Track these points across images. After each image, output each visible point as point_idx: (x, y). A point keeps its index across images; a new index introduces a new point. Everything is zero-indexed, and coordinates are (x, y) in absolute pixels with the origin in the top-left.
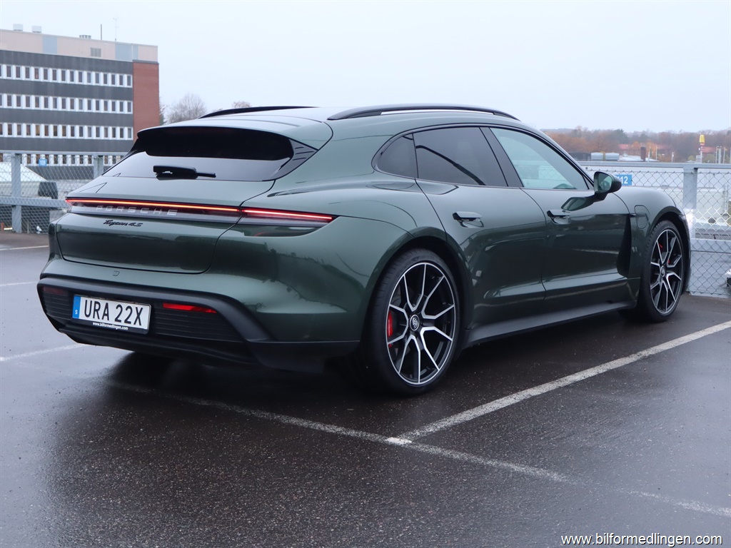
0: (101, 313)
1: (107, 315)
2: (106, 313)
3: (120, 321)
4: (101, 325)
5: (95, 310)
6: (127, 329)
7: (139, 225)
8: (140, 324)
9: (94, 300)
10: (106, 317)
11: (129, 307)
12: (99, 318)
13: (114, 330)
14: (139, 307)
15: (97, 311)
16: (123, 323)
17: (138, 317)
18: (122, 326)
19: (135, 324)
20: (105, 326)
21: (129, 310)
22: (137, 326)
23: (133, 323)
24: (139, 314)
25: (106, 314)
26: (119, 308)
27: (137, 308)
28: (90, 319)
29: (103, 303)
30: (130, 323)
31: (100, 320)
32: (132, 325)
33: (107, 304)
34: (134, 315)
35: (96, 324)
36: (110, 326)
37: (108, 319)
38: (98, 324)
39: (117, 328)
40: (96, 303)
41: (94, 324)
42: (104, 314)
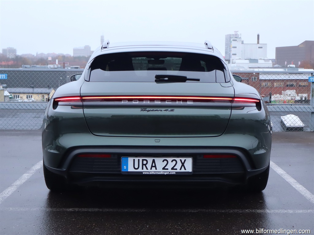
0: (149, 166)
1: (155, 166)
2: (154, 165)
3: (167, 169)
4: (150, 173)
5: (143, 165)
6: (175, 173)
7: (172, 110)
8: (185, 169)
9: (141, 159)
10: (154, 168)
11: (174, 160)
12: (147, 169)
13: (163, 175)
14: (183, 159)
15: (145, 165)
16: (170, 170)
17: (183, 165)
18: (170, 172)
19: (181, 169)
20: (155, 173)
21: (174, 162)
22: (183, 170)
26: (165, 161)
27: (181, 160)
28: (140, 170)
29: (150, 160)
30: (176, 169)
31: (149, 170)
32: (178, 170)
33: (154, 160)
34: (179, 164)
35: (146, 173)
36: (159, 173)
37: (156, 169)
38: (148, 173)
39: (165, 173)
40: (143, 160)
41: (144, 173)
42: (152, 166)
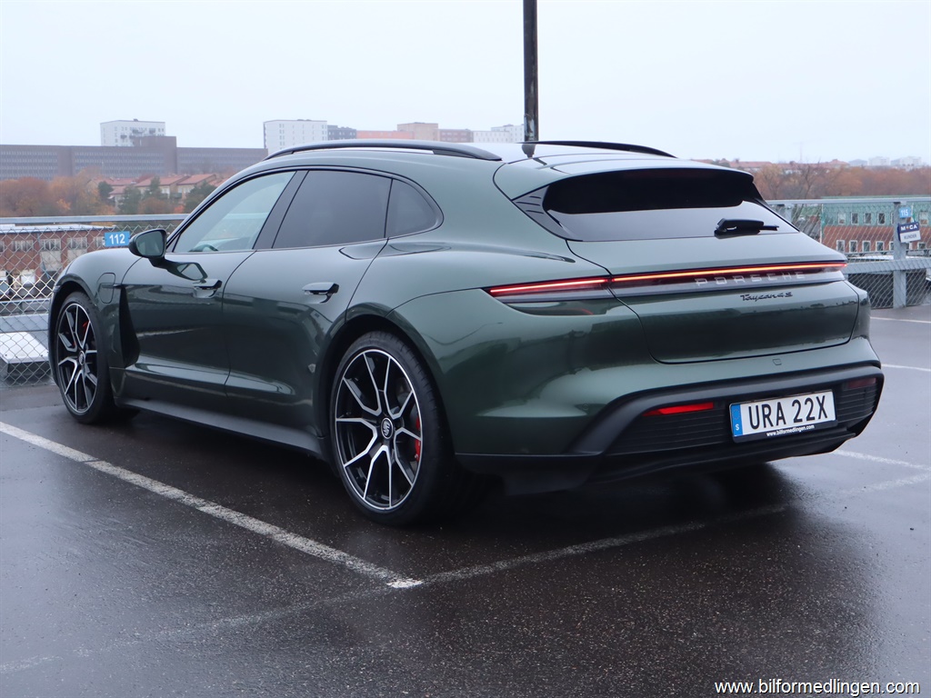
0: (773, 417)
1: (783, 418)
2: (780, 415)
3: (801, 420)
4: (779, 433)
5: (765, 416)
6: (813, 427)
7: (789, 295)
8: (826, 417)
9: (760, 404)
10: (781, 422)
11: (809, 400)
12: (772, 425)
13: (797, 434)
14: (820, 395)
15: (768, 416)
16: (805, 422)
17: (822, 409)
18: (806, 426)
19: (820, 418)
20: (784, 432)
21: (809, 403)
22: (823, 419)
23: (817, 417)
24: (821, 405)
25: (781, 418)
26: (796, 405)
27: (817, 398)
28: (761, 429)
29: (773, 404)
30: (813, 418)
31: (775, 428)
32: (817, 421)
33: (779, 404)
34: (817, 407)
35: (771, 434)
36: (790, 431)
37: (785, 423)
38: (775, 434)
39: (800, 430)
40: (764, 406)
41: (768, 435)
42: (778, 418)
